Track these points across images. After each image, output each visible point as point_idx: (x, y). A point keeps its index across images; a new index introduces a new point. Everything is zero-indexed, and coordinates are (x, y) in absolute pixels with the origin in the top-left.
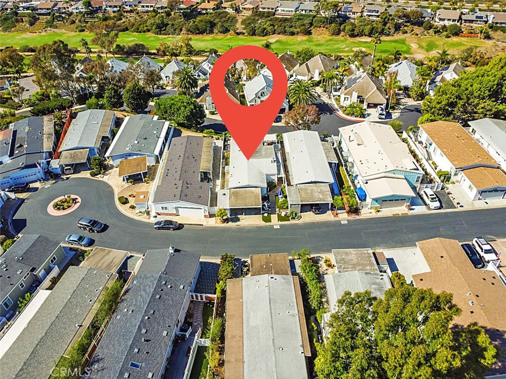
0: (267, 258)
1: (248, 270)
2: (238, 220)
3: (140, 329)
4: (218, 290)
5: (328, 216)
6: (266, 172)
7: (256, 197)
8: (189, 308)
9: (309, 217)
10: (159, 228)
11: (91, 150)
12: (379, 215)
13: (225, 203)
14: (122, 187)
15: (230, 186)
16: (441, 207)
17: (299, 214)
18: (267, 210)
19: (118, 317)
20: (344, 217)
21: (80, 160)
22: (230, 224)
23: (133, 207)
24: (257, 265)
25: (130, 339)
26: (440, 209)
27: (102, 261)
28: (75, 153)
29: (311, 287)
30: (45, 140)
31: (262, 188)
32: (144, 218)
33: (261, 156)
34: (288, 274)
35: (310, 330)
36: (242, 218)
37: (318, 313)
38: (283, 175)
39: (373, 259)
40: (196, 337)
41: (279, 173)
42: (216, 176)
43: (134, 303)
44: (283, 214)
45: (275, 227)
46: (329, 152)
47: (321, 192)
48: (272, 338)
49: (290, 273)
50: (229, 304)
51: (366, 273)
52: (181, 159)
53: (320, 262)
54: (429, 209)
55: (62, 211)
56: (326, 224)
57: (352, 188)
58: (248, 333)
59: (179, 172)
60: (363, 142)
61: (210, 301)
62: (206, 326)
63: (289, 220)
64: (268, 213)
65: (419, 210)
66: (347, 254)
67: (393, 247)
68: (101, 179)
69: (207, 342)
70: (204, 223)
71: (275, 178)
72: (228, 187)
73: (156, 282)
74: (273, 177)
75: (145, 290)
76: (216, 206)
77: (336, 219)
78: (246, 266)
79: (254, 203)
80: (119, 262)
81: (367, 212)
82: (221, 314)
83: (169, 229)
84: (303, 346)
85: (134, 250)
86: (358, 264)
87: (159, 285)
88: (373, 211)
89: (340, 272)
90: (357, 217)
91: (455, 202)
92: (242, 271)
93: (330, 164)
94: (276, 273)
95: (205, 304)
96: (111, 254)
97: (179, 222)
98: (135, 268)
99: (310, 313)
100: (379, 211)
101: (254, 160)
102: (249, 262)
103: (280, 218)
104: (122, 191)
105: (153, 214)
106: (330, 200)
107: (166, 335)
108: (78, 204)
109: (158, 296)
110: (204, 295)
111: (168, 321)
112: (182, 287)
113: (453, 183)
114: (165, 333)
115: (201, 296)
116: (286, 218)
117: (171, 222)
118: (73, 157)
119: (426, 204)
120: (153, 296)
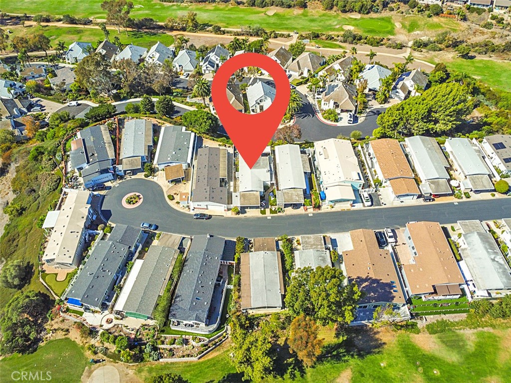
0: (263, 240)
1: (252, 246)
2: (245, 212)
3: (197, 281)
4: (236, 258)
5: (301, 211)
6: (263, 180)
7: (257, 198)
8: (220, 268)
9: (289, 211)
10: (197, 218)
11: (142, 157)
12: (333, 210)
13: (237, 203)
14: (168, 187)
15: (240, 190)
16: (372, 205)
17: (283, 209)
18: (263, 206)
19: (185, 275)
20: (311, 211)
21: (137, 166)
22: (241, 215)
23: (178, 203)
24: (257, 245)
25: (193, 286)
26: (371, 206)
27: (168, 242)
28: (132, 160)
29: (287, 257)
30: (108, 149)
31: (260, 191)
32: (186, 211)
33: (259, 167)
34: (274, 251)
35: (284, 280)
36: (248, 211)
37: (289, 272)
38: (274, 182)
39: (323, 241)
40: (226, 285)
41: (271, 181)
42: (230, 178)
43: (192, 267)
44: (273, 209)
45: (268, 218)
46: (306, 163)
47: (298, 195)
48: (265, 285)
49: (276, 250)
50: (242, 267)
51: (317, 251)
52: (207, 168)
53: (294, 241)
54: (364, 206)
55: (132, 205)
56: (300, 216)
57: (318, 191)
58: (252, 283)
59: (206, 179)
60: (328, 157)
61: (232, 265)
62: (230, 278)
63: (277, 213)
64: (264, 208)
65: (359, 206)
66: (308, 238)
67: (337, 232)
68: (152, 180)
69: (232, 287)
70: (225, 215)
71: (269, 183)
72: (238, 191)
73: (202, 255)
74: (267, 183)
75: (197, 260)
76: (232, 204)
77: (306, 212)
78: (251, 243)
79: (255, 203)
80: (178, 242)
81: (326, 208)
82: (238, 272)
83: (203, 219)
84: (280, 289)
85: (183, 233)
86: (314, 245)
87: (204, 257)
88: (329, 207)
89: (303, 249)
90: (319, 211)
91: (382, 201)
92: (248, 247)
93: (305, 173)
94: (268, 250)
95: (229, 266)
96: (172, 237)
97: (209, 214)
98: (187, 245)
99: (285, 272)
100: (333, 207)
101: (255, 170)
102: (253, 241)
103: (271, 212)
104: (169, 190)
105: (192, 208)
106: (302, 201)
107: (211, 284)
108: (142, 200)
109: (205, 264)
110: (228, 262)
111: (211, 277)
112: (216, 258)
113: (384, 187)
114: (210, 283)
115: (227, 262)
116: (275, 212)
117: (204, 215)
118: (131, 163)
119: (363, 202)
120: (202, 264)
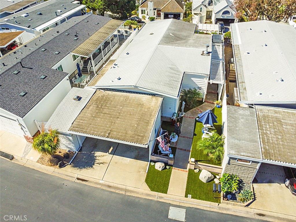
6: (185, 67)
7: (144, 119)
17: (249, 186)
41: (213, 75)
45: (172, 213)
52: (57, 35)
59: (33, 50)
63: (217, 200)
64: (166, 164)
71: (203, 85)
74: (198, 82)
103: (194, 187)
116: (211, 190)
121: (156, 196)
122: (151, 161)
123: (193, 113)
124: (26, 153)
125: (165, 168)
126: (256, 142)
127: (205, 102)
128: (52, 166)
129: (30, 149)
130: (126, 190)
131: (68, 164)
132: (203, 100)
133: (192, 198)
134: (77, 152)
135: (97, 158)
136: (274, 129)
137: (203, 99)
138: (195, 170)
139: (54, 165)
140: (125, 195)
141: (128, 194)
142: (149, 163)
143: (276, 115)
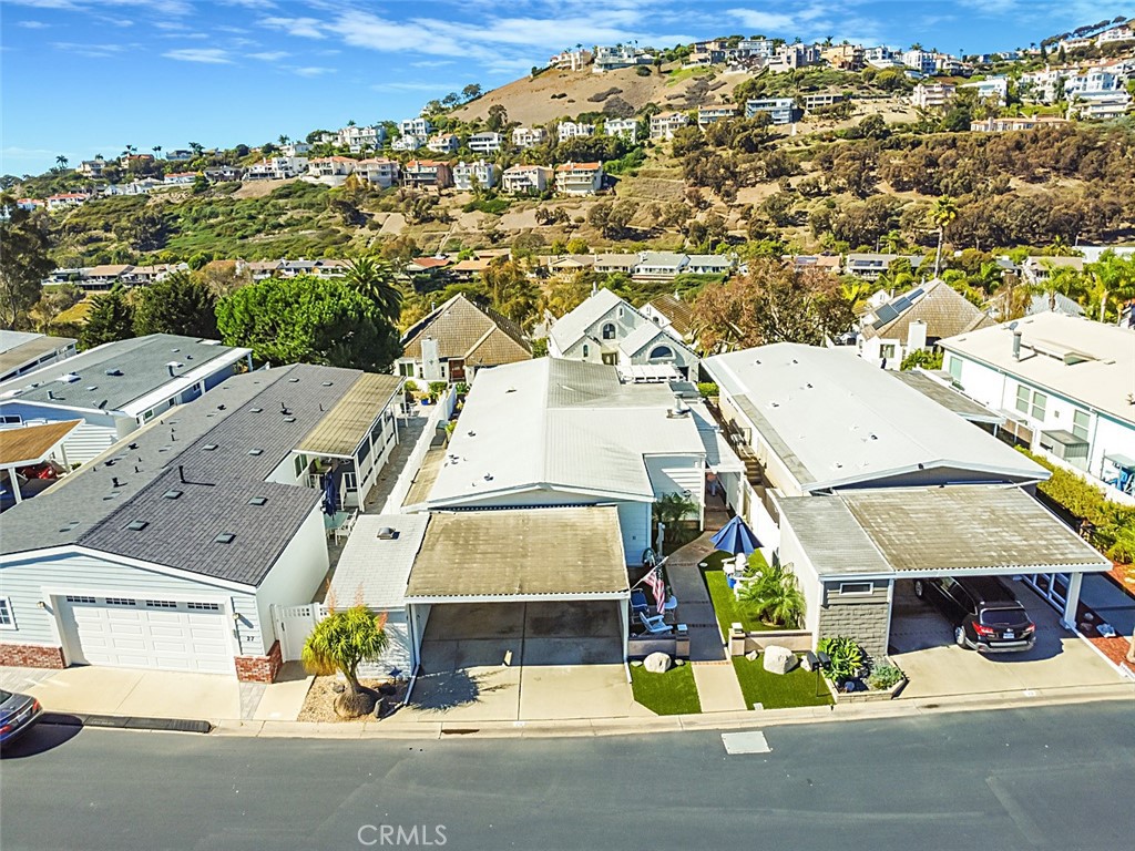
2: (466, 692)
6: (643, 446)
17: (882, 660)
18: (663, 636)
31: (624, 507)
33: (613, 404)
36: (493, 681)
45: (733, 744)
64: (673, 657)
70: (226, 718)
79: (573, 577)
97: (52, 707)
121: (676, 723)
122: (630, 659)
123: (686, 556)
124: (249, 708)
125: (674, 665)
126: (869, 547)
127: (705, 530)
128: (351, 718)
129: (257, 698)
130: (594, 728)
131: (402, 706)
132: (699, 525)
133: (765, 708)
134: (414, 677)
135: (479, 679)
136: (894, 522)
137: (699, 522)
138: (748, 656)
139: (359, 716)
140: (597, 738)
141: (600, 734)
142: (626, 664)
143: (887, 500)
